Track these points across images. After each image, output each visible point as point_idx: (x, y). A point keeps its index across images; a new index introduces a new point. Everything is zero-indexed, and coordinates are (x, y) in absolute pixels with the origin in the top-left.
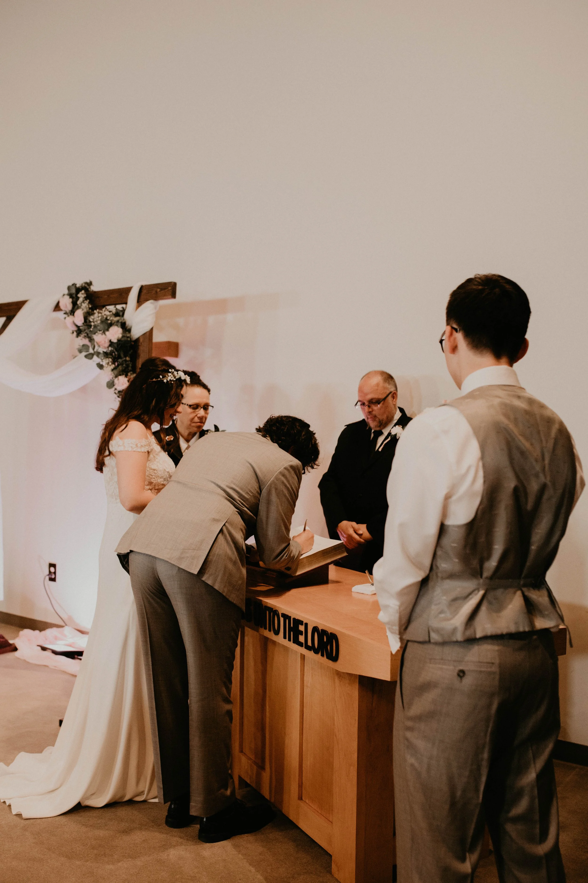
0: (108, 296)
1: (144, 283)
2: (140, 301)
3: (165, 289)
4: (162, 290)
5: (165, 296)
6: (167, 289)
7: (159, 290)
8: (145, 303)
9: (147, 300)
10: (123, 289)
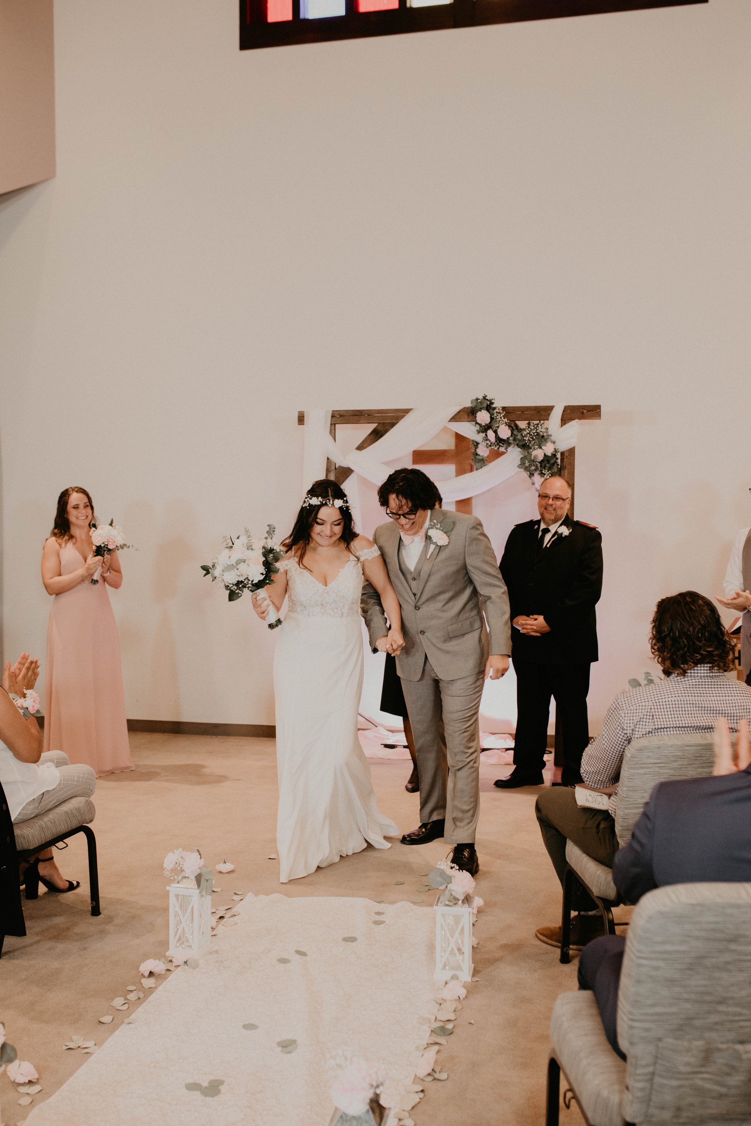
0: (522, 412)
1: (567, 404)
2: (565, 420)
3: (593, 411)
4: (588, 411)
5: (592, 417)
6: (595, 411)
7: (586, 411)
8: (570, 421)
9: (572, 419)
10: (540, 407)
